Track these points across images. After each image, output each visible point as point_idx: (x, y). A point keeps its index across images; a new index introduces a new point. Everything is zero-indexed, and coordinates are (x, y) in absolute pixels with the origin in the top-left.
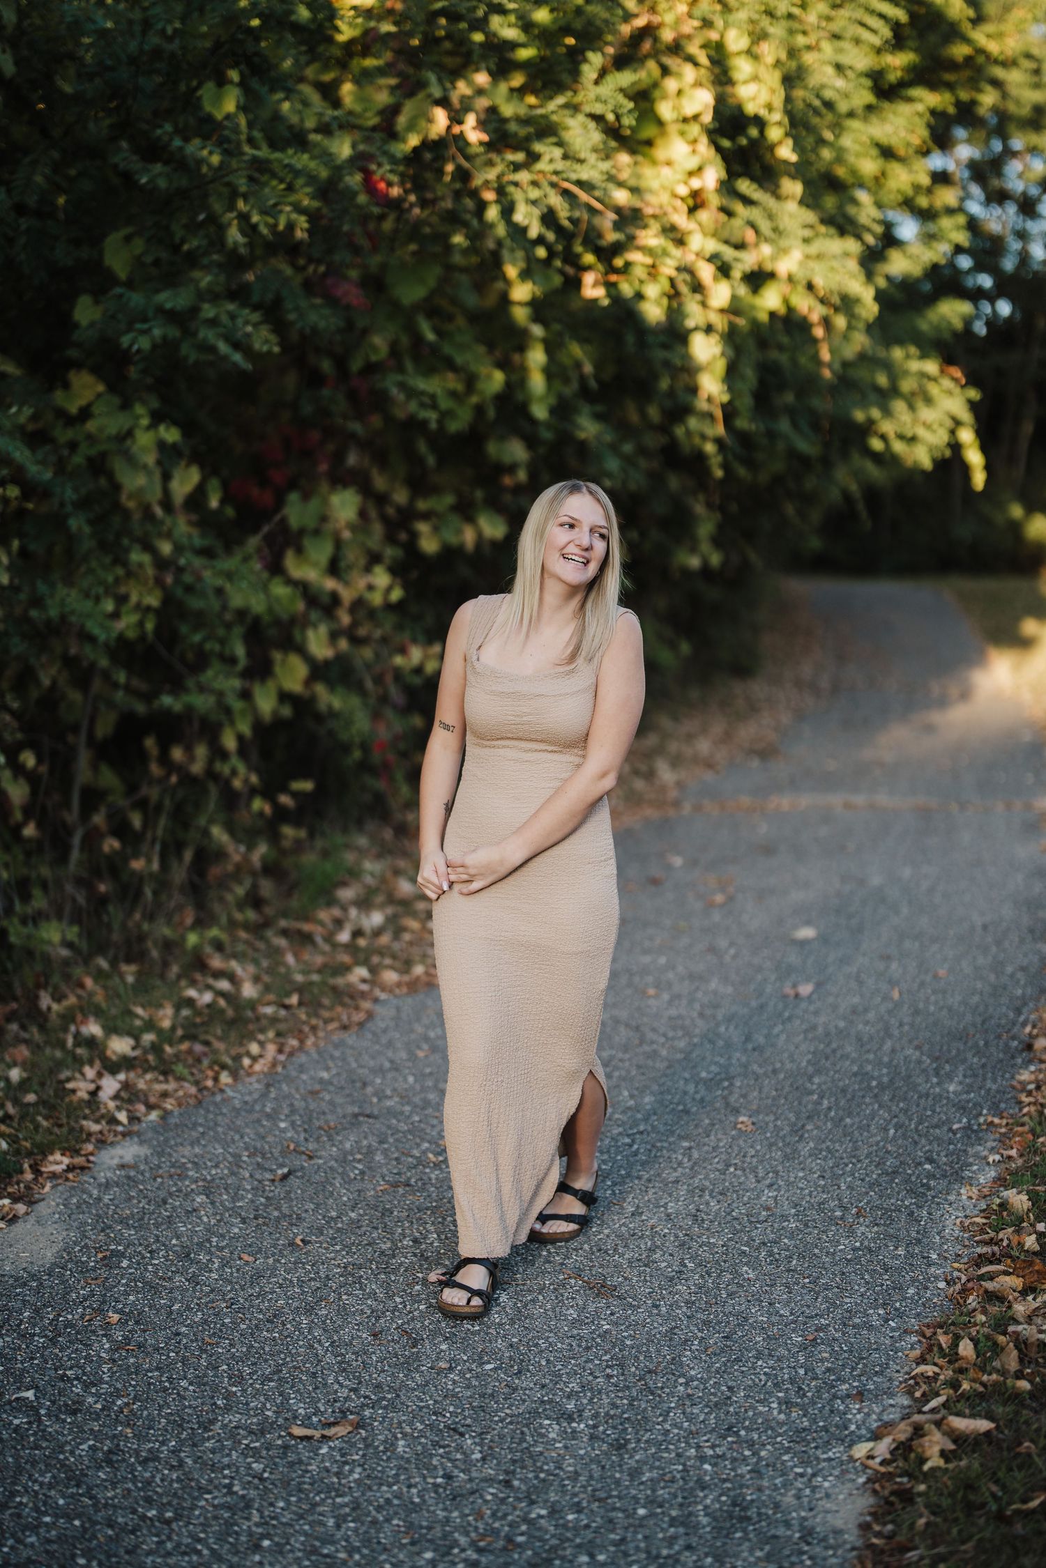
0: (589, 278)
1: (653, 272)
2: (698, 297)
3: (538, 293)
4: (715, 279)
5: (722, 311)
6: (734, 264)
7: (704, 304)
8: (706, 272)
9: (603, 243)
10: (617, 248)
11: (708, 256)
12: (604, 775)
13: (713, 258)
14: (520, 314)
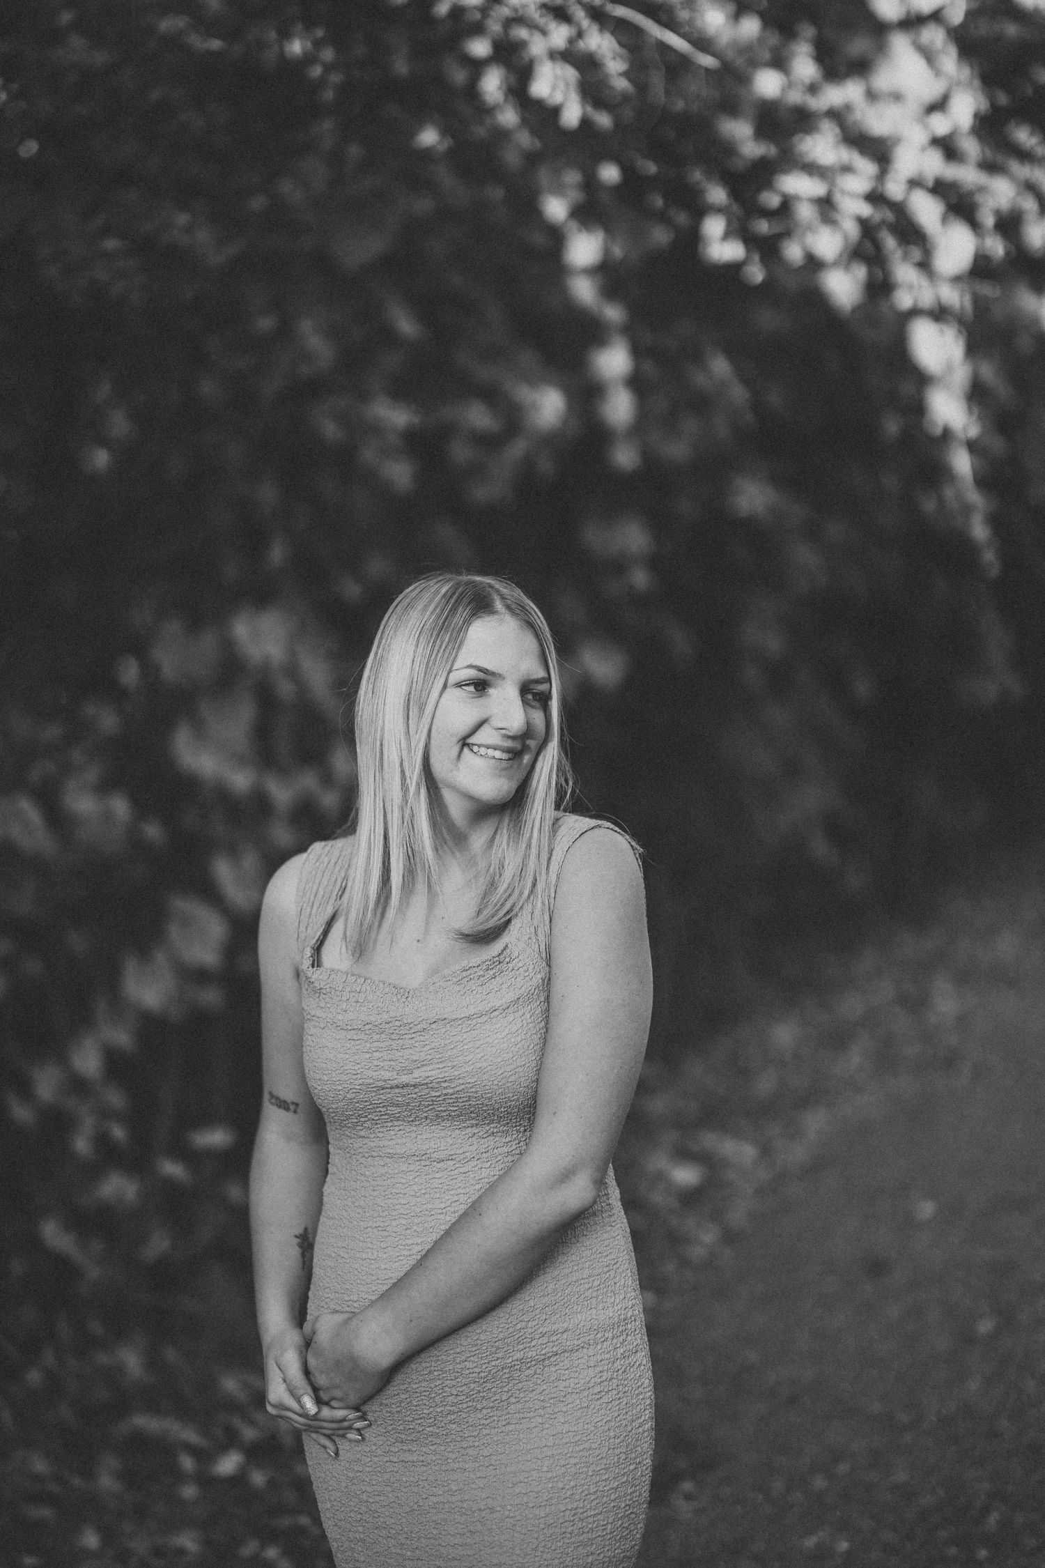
0: (714, 227)
1: (826, 205)
2: (916, 254)
3: (618, 252)
4: (944, 220)
5: (957, 279)
6: (979, 198)
7: (925, 266)
8: (927, 210)
9: (739, 165)
10: (764, 172)
11: (931, 184)
12: (565, 1176)
13: (940, 188)
14: (584, 290)
